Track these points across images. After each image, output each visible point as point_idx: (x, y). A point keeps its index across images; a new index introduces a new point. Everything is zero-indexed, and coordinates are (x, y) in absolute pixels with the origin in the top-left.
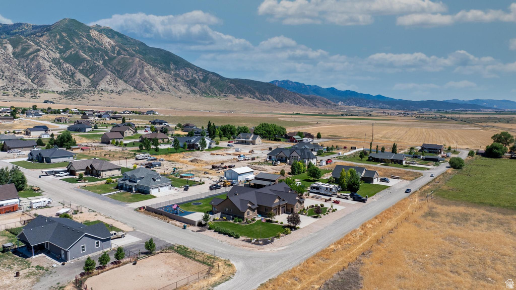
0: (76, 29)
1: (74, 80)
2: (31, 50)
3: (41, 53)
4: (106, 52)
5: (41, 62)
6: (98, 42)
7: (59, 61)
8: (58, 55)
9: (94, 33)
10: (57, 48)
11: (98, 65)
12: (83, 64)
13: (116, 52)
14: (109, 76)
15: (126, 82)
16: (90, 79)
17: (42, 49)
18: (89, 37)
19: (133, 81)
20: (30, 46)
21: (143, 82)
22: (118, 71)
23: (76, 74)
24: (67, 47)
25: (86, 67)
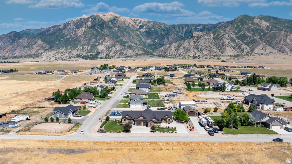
0: (246, 20)
1: (241, 48)
2: (221, 35)
3: (225, 36)
4: (262, 31)
5: (224, 40)
6: (258, 25)
7: (234, 39)
8: (234, 36)
9: (256, 21)
10: (234, 32)
11: (256, 39)
12: (247, 39)
13: (269, 29)
14: (261, 45)
15: (273, 47)
16: (250, 47)
17: (226, 34)
18: (253, 23)
19: (278, 47)
20: (221, 33)
21: (285, 47)
22: (268, 41)
23: (242, 45)
24: (240, 31)
25: (248, 41)
